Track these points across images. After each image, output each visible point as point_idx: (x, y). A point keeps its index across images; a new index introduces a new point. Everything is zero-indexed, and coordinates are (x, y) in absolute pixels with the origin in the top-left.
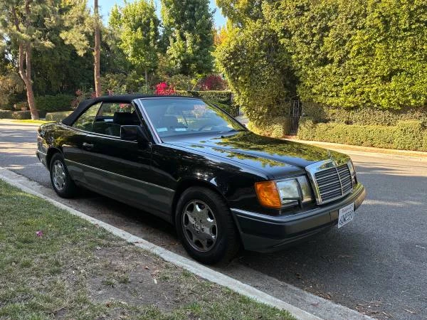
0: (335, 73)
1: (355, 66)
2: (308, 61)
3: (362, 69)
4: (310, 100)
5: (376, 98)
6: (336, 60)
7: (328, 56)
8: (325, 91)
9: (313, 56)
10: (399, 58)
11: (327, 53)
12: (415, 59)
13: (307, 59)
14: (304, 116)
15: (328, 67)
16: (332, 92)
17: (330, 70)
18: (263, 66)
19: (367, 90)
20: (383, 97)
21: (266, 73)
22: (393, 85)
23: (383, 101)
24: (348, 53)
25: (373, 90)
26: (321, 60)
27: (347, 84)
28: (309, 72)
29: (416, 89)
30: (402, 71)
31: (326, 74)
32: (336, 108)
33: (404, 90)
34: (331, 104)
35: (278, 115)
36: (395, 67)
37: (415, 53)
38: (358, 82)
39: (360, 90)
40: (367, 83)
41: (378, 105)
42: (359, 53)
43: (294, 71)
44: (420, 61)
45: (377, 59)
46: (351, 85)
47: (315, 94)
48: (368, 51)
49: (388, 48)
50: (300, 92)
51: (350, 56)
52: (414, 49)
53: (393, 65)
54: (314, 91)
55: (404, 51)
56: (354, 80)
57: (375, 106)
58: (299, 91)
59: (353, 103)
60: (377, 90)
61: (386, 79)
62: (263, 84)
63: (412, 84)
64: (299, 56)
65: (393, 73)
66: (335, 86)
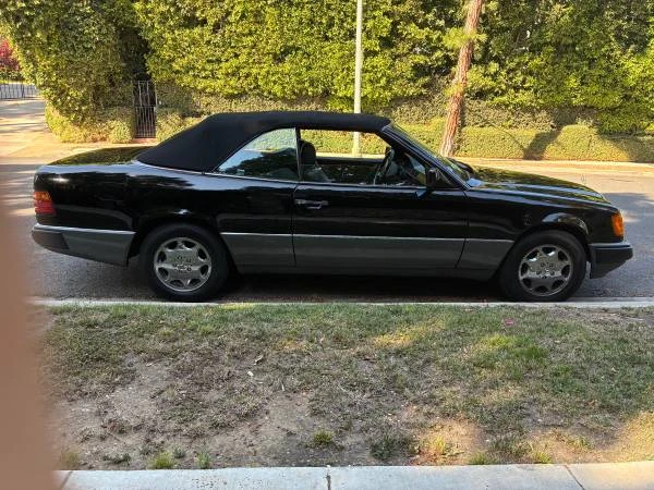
0: (208, 42)
1: (238, 36)
2: (164, 17)
3: (248, 40)
4: (171, 81)
5: (266, 83)
6: (211, 21)
7: (198, 14)
8: (194, 68)
9: (172, 10)
10: (294, 31)
11: (195, 9)
12: (312, 35)
13: (162, 14)
14: (161, 107)
15: (197, 30)
16: (205, 70)
17: (202, 36)
18: (85, 16)
19: (254, 71)
20: (275, 82)
21: (92, 30)
22: (287, 67)
23: (276, 86)
24: (228, 14)
25: (263, 72)
26: (185, 18)
27: (227, 61)
28: (167, 35)
29: (314, 73)
30: (298, 49)
31: (194, 42)
32: (212, 94)
33: (300, 74)
34: (204, 90)
35: (113, 105)
36: (291, 44)
37: (312, 28)
38: (243, 58)
39: (246, 71)
40: (254, 63)
41: (270, 93)
42: (243, 16)
43: (139, 29)
44: (318, 38)
45: (268, 29)
46: (235, 62)
47: (177, 72)
48: (255, 16)
49: (281, 15)
50: (152, 67)
51: (232, 18)
52: (311, 22)
53: (288, 40)
54: (176, 67)
55: (301, 23)
56: (236, 56)
57: (265, 94)
58: (151, 65)
59: (236, 88)
60: (268, 72)
61: (278, 59)
62: (87, 50)
63: (309, 68)
64: (149, 6)
65: (287, 51)
66: (209, 61)
